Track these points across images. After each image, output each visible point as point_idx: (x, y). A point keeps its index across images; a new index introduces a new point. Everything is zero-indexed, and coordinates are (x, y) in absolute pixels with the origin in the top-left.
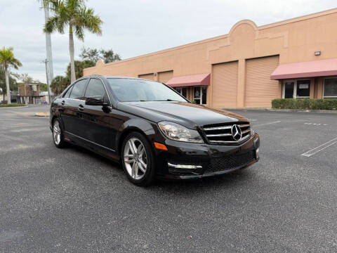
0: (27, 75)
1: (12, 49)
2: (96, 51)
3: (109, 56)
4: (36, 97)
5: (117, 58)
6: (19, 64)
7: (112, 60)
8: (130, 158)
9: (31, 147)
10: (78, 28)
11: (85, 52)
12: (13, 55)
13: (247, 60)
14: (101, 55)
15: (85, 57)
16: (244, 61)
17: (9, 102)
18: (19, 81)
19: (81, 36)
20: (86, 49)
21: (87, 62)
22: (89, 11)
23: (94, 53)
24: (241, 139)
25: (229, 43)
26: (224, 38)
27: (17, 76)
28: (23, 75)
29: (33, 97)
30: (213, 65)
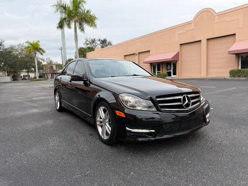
0: (49, 59)
1: (39, 42)
2: (94, 40)
3: (104, 42)
4: (55, 74)
5: (110, 44)
6: (44, 52)
7: (106, 46)
8: (101, 122)
9: (41, 111)
10: (80, 24)
11: (87, 41)
12: (39, 45)
13: (208, 40)
14: (99, 42)
15: (88, 44)
16: (206, 40)
17: (38, 78)
18: (44, 63)
19: (82, 30)
20: (88, 38)
21: (89, 48)
22: (88, 12)
23: (93, 41)
24: (190, 107)
25: (194, 27)
26: (189, 23)
27: (43, 60)
28: (47, 59)
29: (53, 74)
30: (181, 45)
